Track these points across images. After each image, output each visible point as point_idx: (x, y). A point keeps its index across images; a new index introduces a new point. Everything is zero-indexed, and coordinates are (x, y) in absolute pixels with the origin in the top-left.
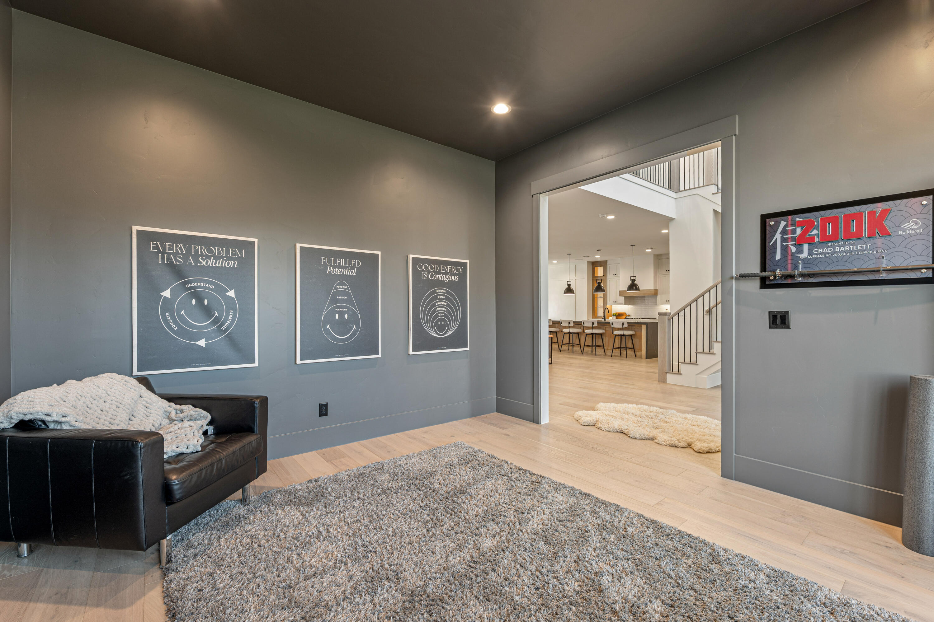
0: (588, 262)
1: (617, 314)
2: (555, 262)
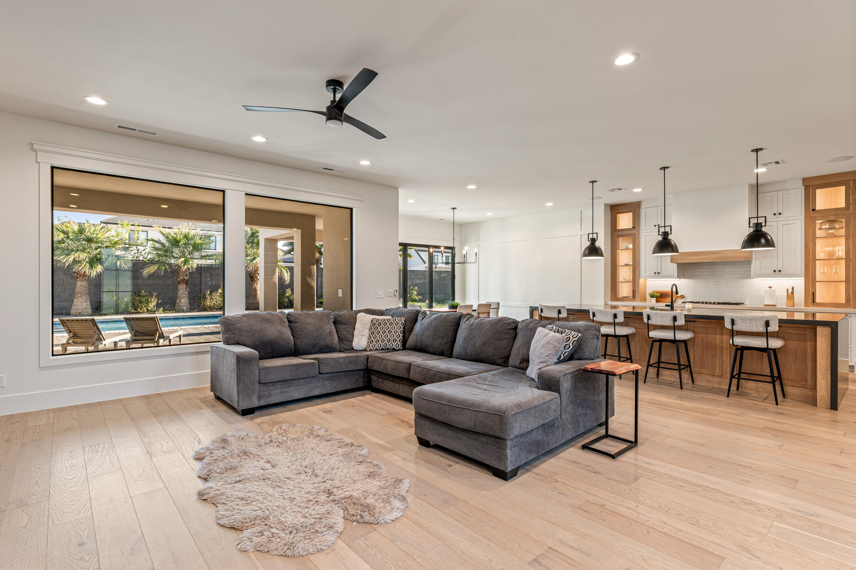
0: (606, 205)
1: (658, 295)
2: (549, 204)
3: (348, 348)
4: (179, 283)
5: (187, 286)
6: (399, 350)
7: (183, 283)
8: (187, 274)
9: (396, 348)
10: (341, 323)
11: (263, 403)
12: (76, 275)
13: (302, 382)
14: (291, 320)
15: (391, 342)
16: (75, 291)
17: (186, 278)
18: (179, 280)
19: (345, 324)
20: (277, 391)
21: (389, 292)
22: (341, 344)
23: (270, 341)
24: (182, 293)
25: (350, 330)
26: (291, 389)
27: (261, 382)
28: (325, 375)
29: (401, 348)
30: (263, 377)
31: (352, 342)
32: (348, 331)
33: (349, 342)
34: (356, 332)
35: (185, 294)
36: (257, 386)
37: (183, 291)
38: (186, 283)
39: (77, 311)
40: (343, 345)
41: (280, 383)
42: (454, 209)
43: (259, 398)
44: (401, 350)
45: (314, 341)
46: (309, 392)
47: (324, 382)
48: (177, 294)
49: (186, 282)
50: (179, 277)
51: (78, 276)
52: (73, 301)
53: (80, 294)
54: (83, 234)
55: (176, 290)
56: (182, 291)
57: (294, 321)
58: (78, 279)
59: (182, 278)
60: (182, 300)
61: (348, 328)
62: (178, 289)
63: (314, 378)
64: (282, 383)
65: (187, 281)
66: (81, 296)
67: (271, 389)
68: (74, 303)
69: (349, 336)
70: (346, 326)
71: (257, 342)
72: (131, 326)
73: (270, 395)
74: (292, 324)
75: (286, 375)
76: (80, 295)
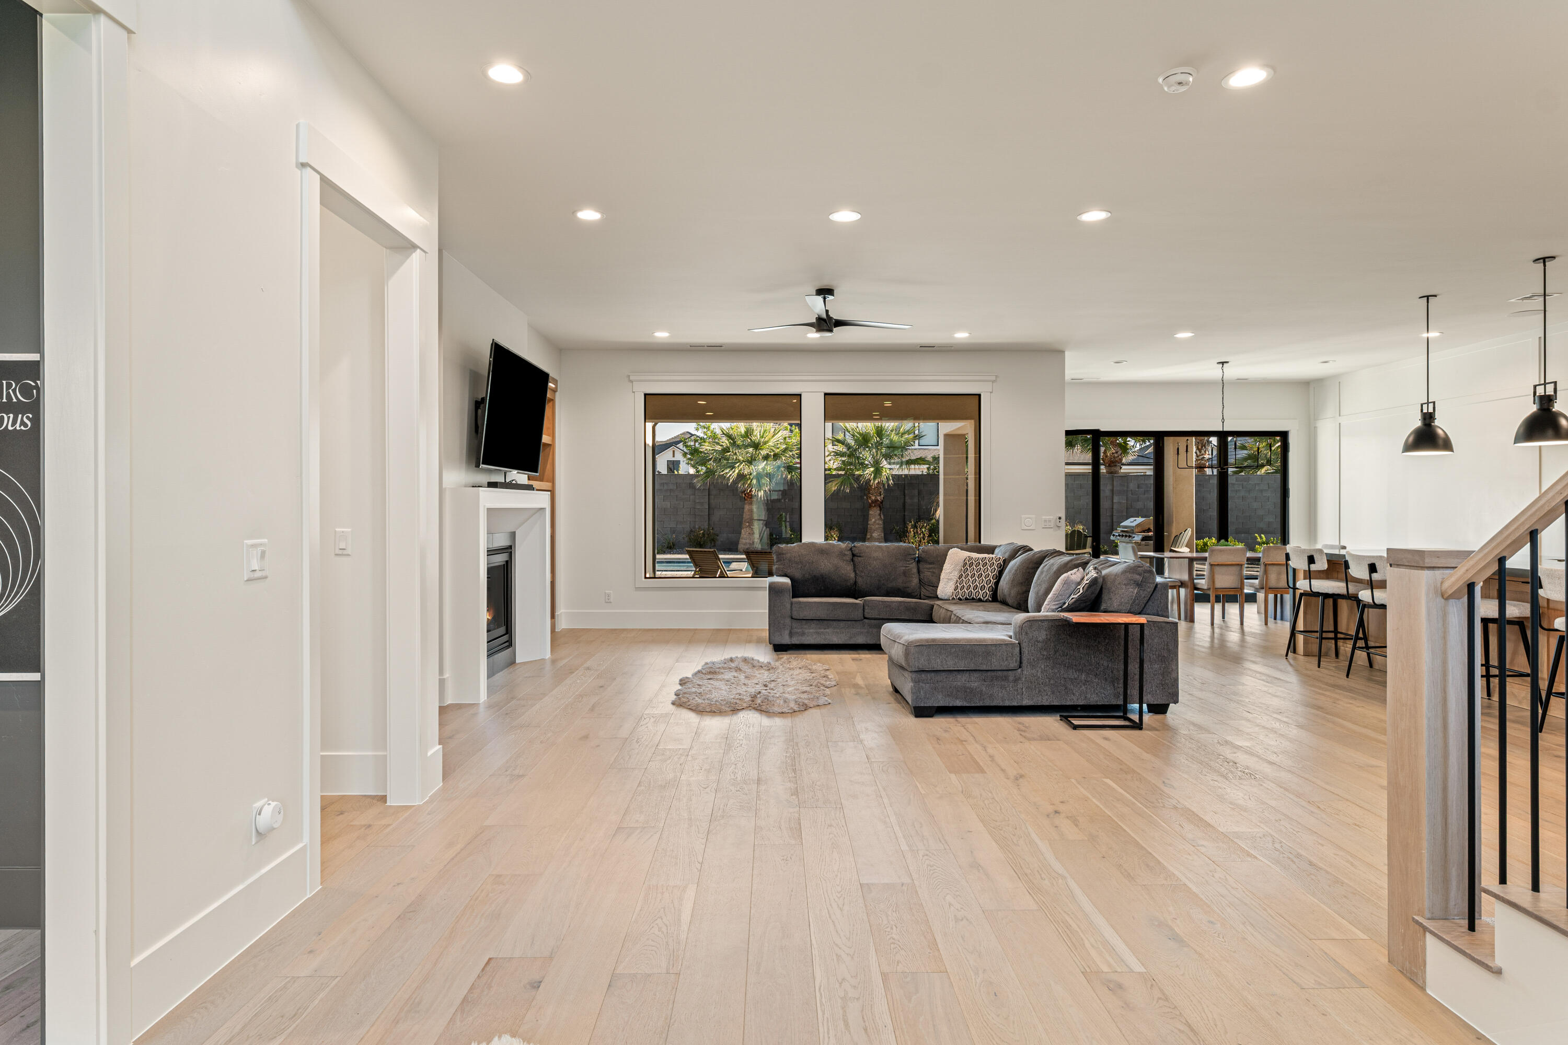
3: (930, 595)
4: (870, 506)
5: (881, 511)
6: (986, 601)
7: (875, 506)
8: (880, 492)
9: (983, 599)
10: (926, 562)
11: (795, 640)
12: (744, 496)
13: (842, 624)
14: (855, 553)
15: (977, 590)
16: (742, 518)
17: (879, 498)
18: (870, 501)
19: (931, 563)
20: (811, 631)
21: (1045, 521)
22: (923, 590)
23: (822, 576)
24: (874, 522)
25: (936, 571)
26: (828, 630)
27: (793, 617)
28: (873, 621)
29: (990, 599)
30: (795, 612)
31: (938, 587)
32: (934, 573)
33: (934, 588)
34: (943, 576)
35: (878, 524)
36: (788, 621)
37: (875, 519)
38: (880, 507)
39: (744, 547)
40: (925, 591)
41: (815, 622)
42: (1223, 363)
43: (791, 634)
44: (990, 601)
45: (879, 581)
46: (851, 638)
47: (871, 630)
48: (868, 524)
49: (880, 505)
50: (870, 497)
51: (746, 498)
52: (740, 533)
53: (748, 522)
54: (748, 438)
55: (866, 518)
56: (873, 520)
57: (858, 554)
58: (746, 502)
59: (873, 498)
60: (873, 535)
61: (934, 568)
62: (868, 515)
63: (857, 622)
64: (818, 622)
65: (882, 502)
66: (749, 525)
67: (805, 627)
68: (742, 536)
69: (934, 580)
70: (931, 566)
71: (807, 576)
72: (751, 561)
73: (803, 634)
74: (855, 559)
75: (822, 614)
76: (747, 524)
